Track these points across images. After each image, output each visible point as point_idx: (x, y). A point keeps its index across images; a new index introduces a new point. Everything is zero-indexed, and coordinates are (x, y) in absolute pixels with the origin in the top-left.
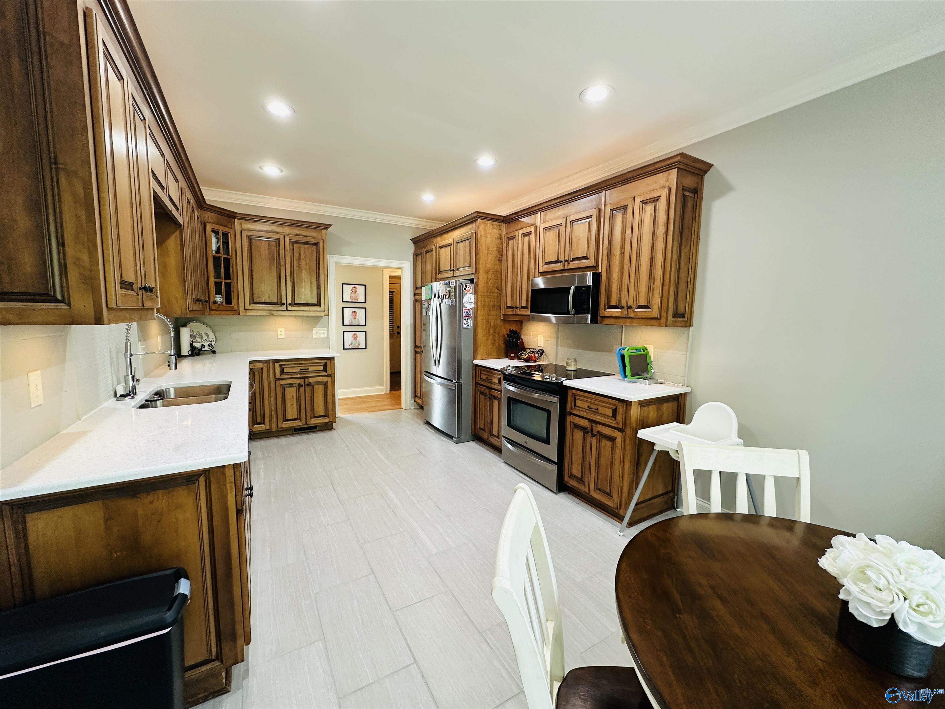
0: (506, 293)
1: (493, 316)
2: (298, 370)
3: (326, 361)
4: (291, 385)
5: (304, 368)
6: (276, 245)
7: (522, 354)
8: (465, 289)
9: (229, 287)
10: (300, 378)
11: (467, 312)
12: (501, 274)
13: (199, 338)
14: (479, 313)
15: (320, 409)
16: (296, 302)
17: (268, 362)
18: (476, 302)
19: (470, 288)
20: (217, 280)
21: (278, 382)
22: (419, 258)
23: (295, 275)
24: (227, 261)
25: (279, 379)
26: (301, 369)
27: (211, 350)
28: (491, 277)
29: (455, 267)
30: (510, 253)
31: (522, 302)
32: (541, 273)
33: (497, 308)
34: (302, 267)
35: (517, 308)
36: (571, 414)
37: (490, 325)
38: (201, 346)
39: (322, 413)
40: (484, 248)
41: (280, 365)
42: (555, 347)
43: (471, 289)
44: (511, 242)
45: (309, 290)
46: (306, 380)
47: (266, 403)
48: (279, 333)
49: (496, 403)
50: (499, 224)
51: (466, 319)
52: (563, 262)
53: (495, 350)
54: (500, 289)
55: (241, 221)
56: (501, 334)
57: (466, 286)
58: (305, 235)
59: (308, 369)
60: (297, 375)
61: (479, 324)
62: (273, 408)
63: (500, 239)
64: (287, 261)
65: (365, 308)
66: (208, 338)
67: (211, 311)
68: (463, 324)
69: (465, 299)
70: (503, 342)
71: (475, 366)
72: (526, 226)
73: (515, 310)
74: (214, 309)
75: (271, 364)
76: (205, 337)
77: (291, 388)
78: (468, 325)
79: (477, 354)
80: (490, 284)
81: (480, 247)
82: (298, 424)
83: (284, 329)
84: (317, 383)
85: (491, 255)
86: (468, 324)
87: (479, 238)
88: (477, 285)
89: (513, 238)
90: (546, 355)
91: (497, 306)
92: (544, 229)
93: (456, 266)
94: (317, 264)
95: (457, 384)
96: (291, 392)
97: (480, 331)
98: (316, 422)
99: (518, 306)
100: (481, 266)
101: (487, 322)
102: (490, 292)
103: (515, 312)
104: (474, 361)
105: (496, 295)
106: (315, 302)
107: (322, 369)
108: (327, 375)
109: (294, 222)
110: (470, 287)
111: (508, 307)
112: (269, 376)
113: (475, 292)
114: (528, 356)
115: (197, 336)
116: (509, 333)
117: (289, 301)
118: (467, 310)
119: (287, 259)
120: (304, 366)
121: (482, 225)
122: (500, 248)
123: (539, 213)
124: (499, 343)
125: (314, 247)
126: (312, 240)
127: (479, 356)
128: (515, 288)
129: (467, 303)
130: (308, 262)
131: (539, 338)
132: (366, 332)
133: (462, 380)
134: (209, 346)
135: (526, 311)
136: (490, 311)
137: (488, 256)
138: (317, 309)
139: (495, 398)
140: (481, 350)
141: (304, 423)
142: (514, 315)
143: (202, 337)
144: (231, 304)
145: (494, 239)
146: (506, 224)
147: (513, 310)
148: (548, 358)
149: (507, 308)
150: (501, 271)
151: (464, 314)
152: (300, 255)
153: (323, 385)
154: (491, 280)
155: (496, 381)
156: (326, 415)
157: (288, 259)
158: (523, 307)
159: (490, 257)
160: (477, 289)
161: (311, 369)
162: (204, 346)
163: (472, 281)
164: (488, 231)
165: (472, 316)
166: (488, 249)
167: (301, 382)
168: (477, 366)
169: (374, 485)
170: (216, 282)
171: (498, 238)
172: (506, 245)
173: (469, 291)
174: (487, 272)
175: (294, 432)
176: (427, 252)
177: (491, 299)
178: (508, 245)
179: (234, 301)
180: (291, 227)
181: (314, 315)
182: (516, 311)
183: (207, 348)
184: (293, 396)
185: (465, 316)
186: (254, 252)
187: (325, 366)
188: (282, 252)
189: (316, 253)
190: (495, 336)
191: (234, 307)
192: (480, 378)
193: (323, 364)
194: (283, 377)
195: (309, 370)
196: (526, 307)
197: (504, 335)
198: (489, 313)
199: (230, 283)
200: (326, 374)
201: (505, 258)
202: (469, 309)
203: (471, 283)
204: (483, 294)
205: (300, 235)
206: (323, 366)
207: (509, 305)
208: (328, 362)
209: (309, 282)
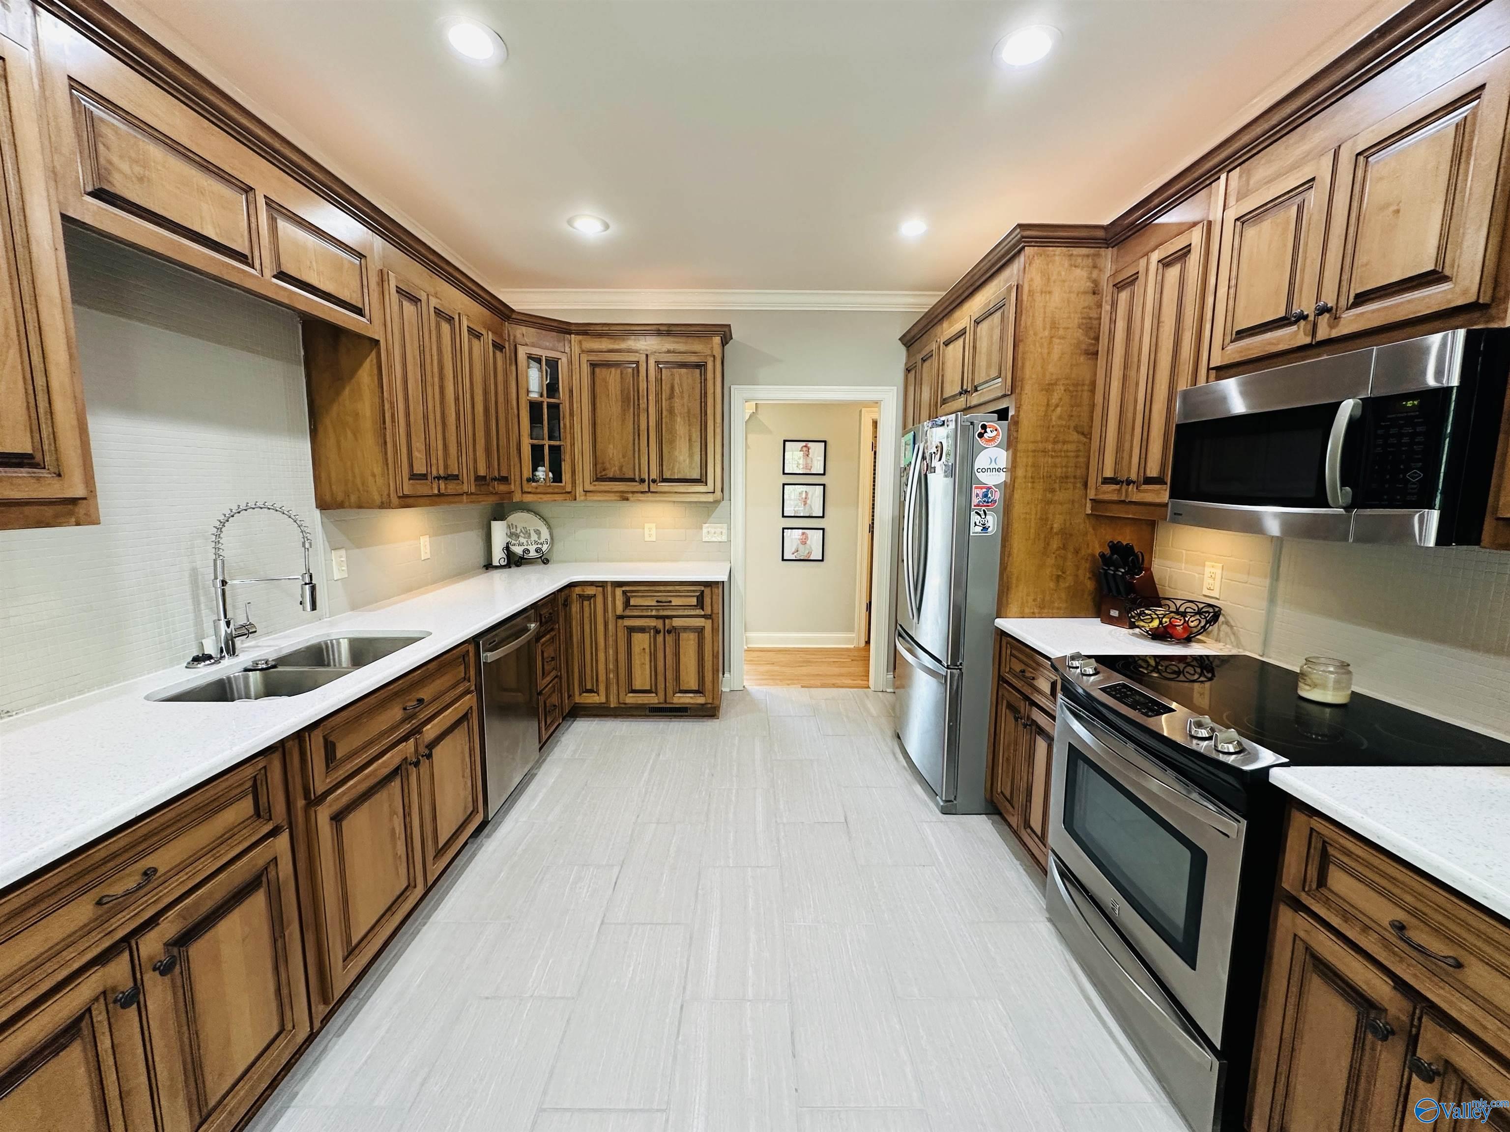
0: (1103, 439)
1: (1061, 504)
2: (654, 603)
3: (703, 588)
4: (642, 630)
5: (664, 599)
6: (633, 374)
7: (1139, 615)
8: (981, 435)
9: (556, 451)
10: (657, 617)
11: (986, 495)
12: (1093, 391)
13: (524, 538)
14: (1017, 496)
15: (690, 680)
16: (664, 477)
17: (605, 585)
18: (1012, 468)
19: (995, 433)
20: (535, 442)
21: (620, 621)
22: (912, 375)
23: (664, 426)
24: (554, 409)
25: (621, 617)
26: (658, 602)
27: (541, 557)
28: (1061, 399)
29: (970, 385)
30: (1121, 325)
31: (1149, 465)
32: (1218, 369)
33: (1075, 483)
34: (676, 411)
35: (1129, 482)
36: (1298, 906)
37: (1052, 528)
38: (524, 552)
39: (693, 685)
40: (1039, 322)
41: (623, 591)
42: (1264, 604)
43: (998, 435)
44: (1124, 296)
45: (687, 455)
46: (667, 621)
47: (601, 656)
48: (646, 531)
49: (1041, 745)
50: (1092, 251)
51: (982, 513)
52: (1311, 318)
53: (1063, 595)
54: (1086, 433)
55: (580, 337)
56: (1083, 552)
57: (984, 427)
58: (682, 350)
59: (670, 602)
60: (652, 610)
61: (1017, 527)
62: (611, 667)
63: (1094, 293)
64: (650, 402)
65: (824, 485)
66: (539, 538)
67: (524, 495)
68: (972, 524)
69: (981, 461)
70: (1088, 575)
71: (999, 632)
72: (1175, 232)
73: (1124, 491)
74: (529, 490)
75: (609, 588)
76: (534, 537)
77: (640, 635)
78: (985, 529)
79: (1008, 604)
80: (1054, 418)
81: (1029, 324)
82: (652, 699)
83: (654, 525)
84: (686, 629)
85: (1062, 341)
86: (987, 525)
87: (1025, 297)
88: (1016, 423)
89: (1132, 280)
90: (1227, 623)
91: (1075, 477)
92: (1238, 223)
93: (973, 380)
94: (703, 404)
95: (949, 671)
96: (641, 641)
97: (1018, 545)
98: (682, 701)
99: (1133, 477)
100: (1030, 373)
101: (1041, 519)
102: (1055, 442)
103: (1124, 494)
104: (997, 620)
105: (1072, 447)
106: (696, 475)
107: (695, 603)
108: (705, 615)
109: (662, 328)
110: (997, 430)
111: (1106, 481)
112: (605, 610)
113: (1011, 444)
114: (1161, 623)
115: (521, 534)
116: (1107, 552)
117: (654, 475)
118: (984, 490)
119: (650, 398)
120: (665, 596)
121: (1038, 262)
122: (1090, 318)
123: (1223, 177)
124: (1077, 576)
125: (698, 371)
126: (693, 359)
127: (1014, 608)
128: (1129, 425)
129: (984, 470)
130: (686, 400)
131: (1208, 570)
132: (823, 529)
133: (964, 664)
134: (537, 551)
135: (1158, 492)
136: (1053, 491)
137: (1050, 343)
138: (700, 488)
139: (1041, 731)
140: (1019, 594)
141: (662, 700)
142: (1123, 502)
143: (529, 536)
144: (561, 482)
145: (1073, 296)
146: (1115, 249)
147: (1119, 490)
148: (1234, 634)
149: (1103, 483)
150: (1093, 384)
151: (975, 501)
152: (672, 388)
153: (697, 634)
154: (1059, 409)
155: (1046, 687)
156: (701, 690)
157: (652, 397)
158: (1149, 481)
159: (1058, 348)
160: (1015, 434)
161: (676, 602)
162: (528, 550)
163: (1002, 414)
164: (1053, 278)
165: (999, 505)
166: (1054, 326)
167: (659, 624)
168: (1003, 634)
169: (697, 894)
170: (533, 447)
171: (1085, 293)
172: (1108, 308)
173: (992, 439)
174: (1048, 388)
175: (648, 713)
176: (924, 360)
177: (1058, 460)
178: (1114, 304)
179: (566, 476)
180: (659, 338)
181: (696, 500)
182: (1127, 491)
183: (533, 554)
184: (644, 649)
185: (978, 505)
186: (598, 390)
187: (701, 599)
188: (643, 385)
189: (701, 382)
190: (1065, 559)
191: (564, 487)
192: (1008, 667)
193: (698, 594)
194: (628, 613)
195: (673, 604)
196: (1158, 481)
197: (1093, 556)
198: (1049, 496)
199: (558, 448)
200: (703, 613)
201: (1106, 344)
202: (990, 488)
203: (999, 419)
204: (1031, 447)
205: (674, 352)
206: (698, 597)
207: (1109, 473)
208: (707, 591)
209: (688, 439)
